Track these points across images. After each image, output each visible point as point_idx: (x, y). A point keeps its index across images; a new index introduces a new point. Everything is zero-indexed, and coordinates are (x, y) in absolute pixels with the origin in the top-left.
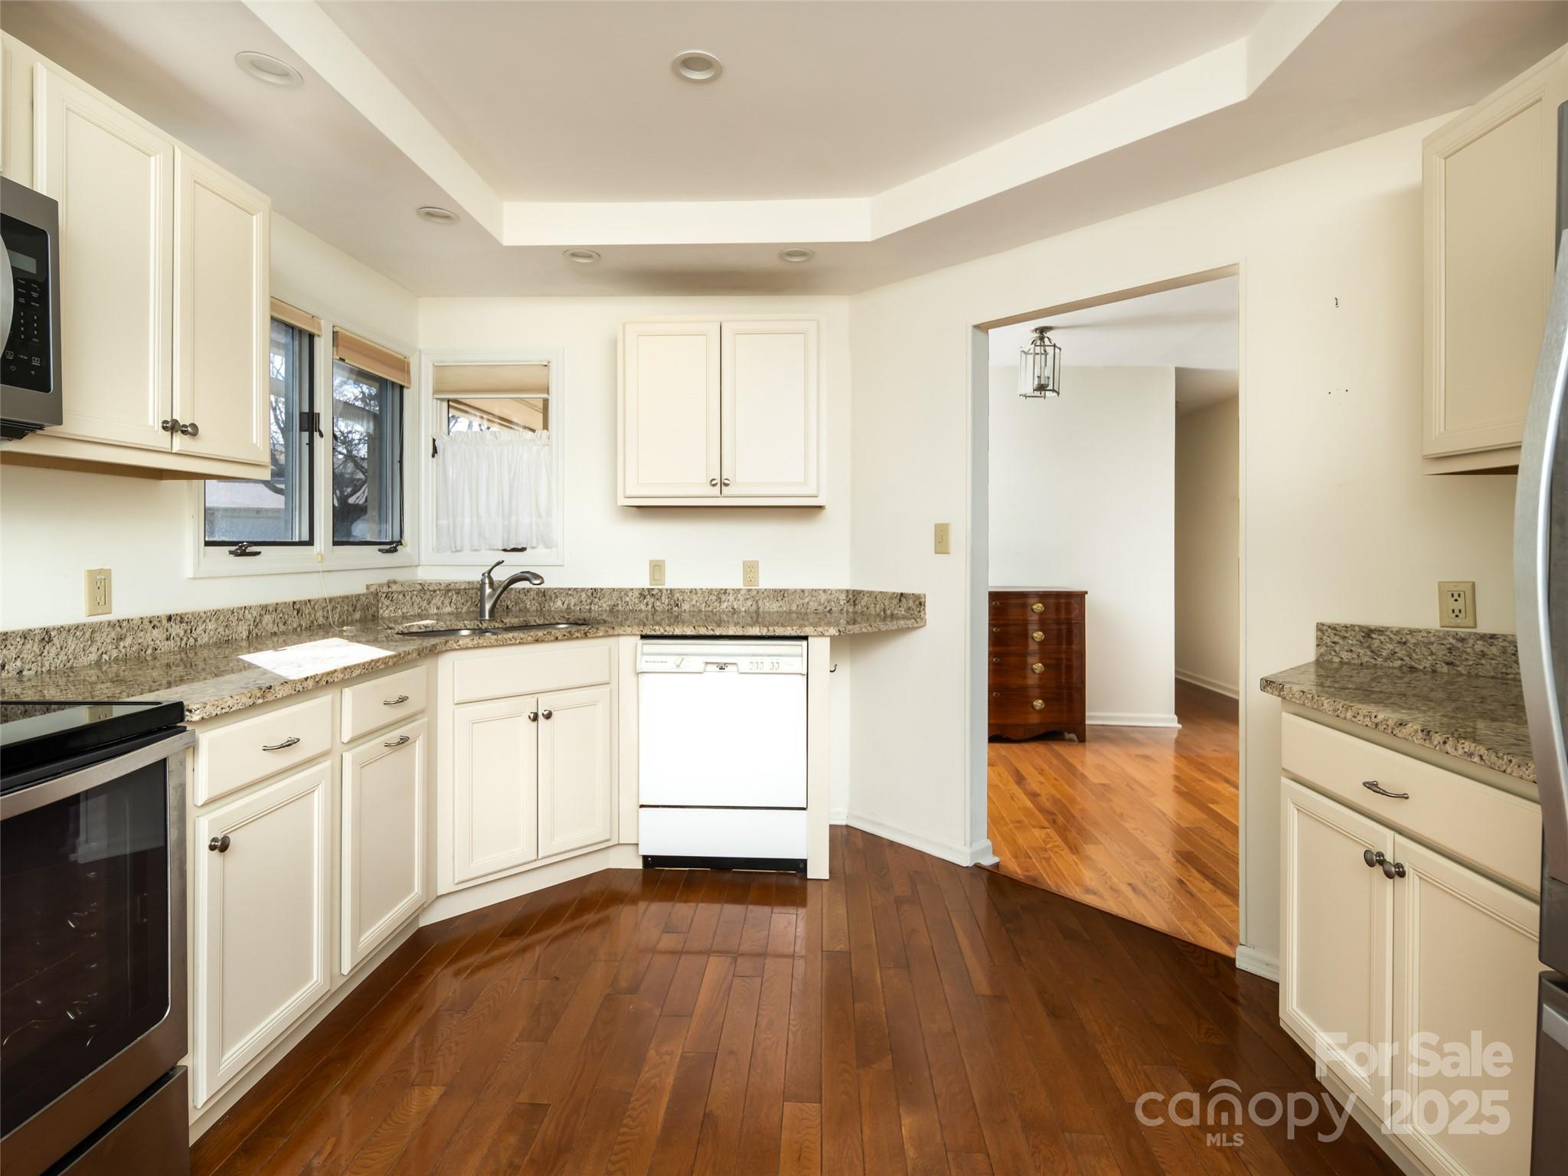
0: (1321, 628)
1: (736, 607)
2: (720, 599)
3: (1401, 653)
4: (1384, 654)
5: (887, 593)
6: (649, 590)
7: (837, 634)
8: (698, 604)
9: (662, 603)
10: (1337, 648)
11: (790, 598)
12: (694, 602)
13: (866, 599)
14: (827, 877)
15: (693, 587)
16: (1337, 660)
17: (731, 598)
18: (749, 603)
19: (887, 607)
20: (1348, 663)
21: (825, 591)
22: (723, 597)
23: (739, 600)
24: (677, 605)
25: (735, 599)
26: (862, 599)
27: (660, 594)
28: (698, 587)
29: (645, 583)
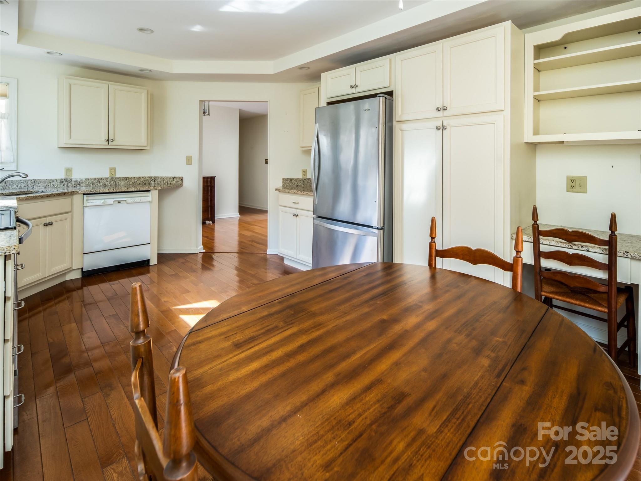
0: (283, 179)
1: (106, 184)
2: (99, 181)
3: (296, 183)
4: (294, 183)
5: (168, 177)
6: (65, 179)
7: (161, 189)
8: (89, 184)
9: (71, 184)
10: (286, 183)
11: (129, 180)
12: (87, 183)
13: (159, 179)
14: (157, 264)
15: (87, 178)
16: (286, 185)
17: (104, 181)
18: (112, 182)
19: (168, 181)
20: (288, 186)
21: (143, 177)
22: (101, 181)
23: (108, 182)
24: (79, 184)
25: (106, 181)
26: (158, 179)
27: (70, 181)
28: (89, 177)
29: (63, 177)
